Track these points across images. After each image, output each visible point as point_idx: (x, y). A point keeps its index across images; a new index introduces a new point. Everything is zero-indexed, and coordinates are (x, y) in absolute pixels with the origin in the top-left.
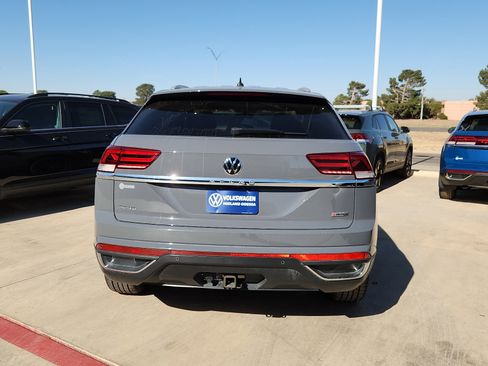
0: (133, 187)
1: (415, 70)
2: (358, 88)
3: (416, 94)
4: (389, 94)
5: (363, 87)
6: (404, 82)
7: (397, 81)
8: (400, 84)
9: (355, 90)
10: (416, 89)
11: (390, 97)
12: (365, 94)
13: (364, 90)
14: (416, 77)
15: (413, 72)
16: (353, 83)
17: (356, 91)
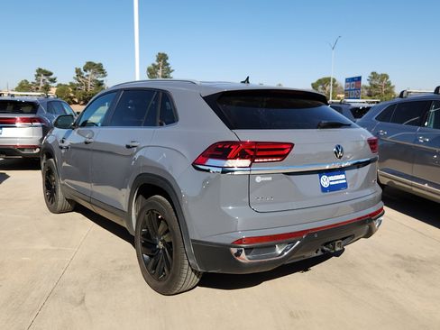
0: (270, 179)
1: (97, 63)
2: (45, 75)
3: (100, 84)
4: (77, 82)
5: (51, 74)
6: (89, 73)
7: (82, 70)
8: (85, 74)
9: (43, 77)
10: (100, 79)
11: (78, 85)
12: (53, 81)
13: (51, 77)
14: (99, 69)
15: (95, 65)
16: (40, 69)
17: (45, 78)
